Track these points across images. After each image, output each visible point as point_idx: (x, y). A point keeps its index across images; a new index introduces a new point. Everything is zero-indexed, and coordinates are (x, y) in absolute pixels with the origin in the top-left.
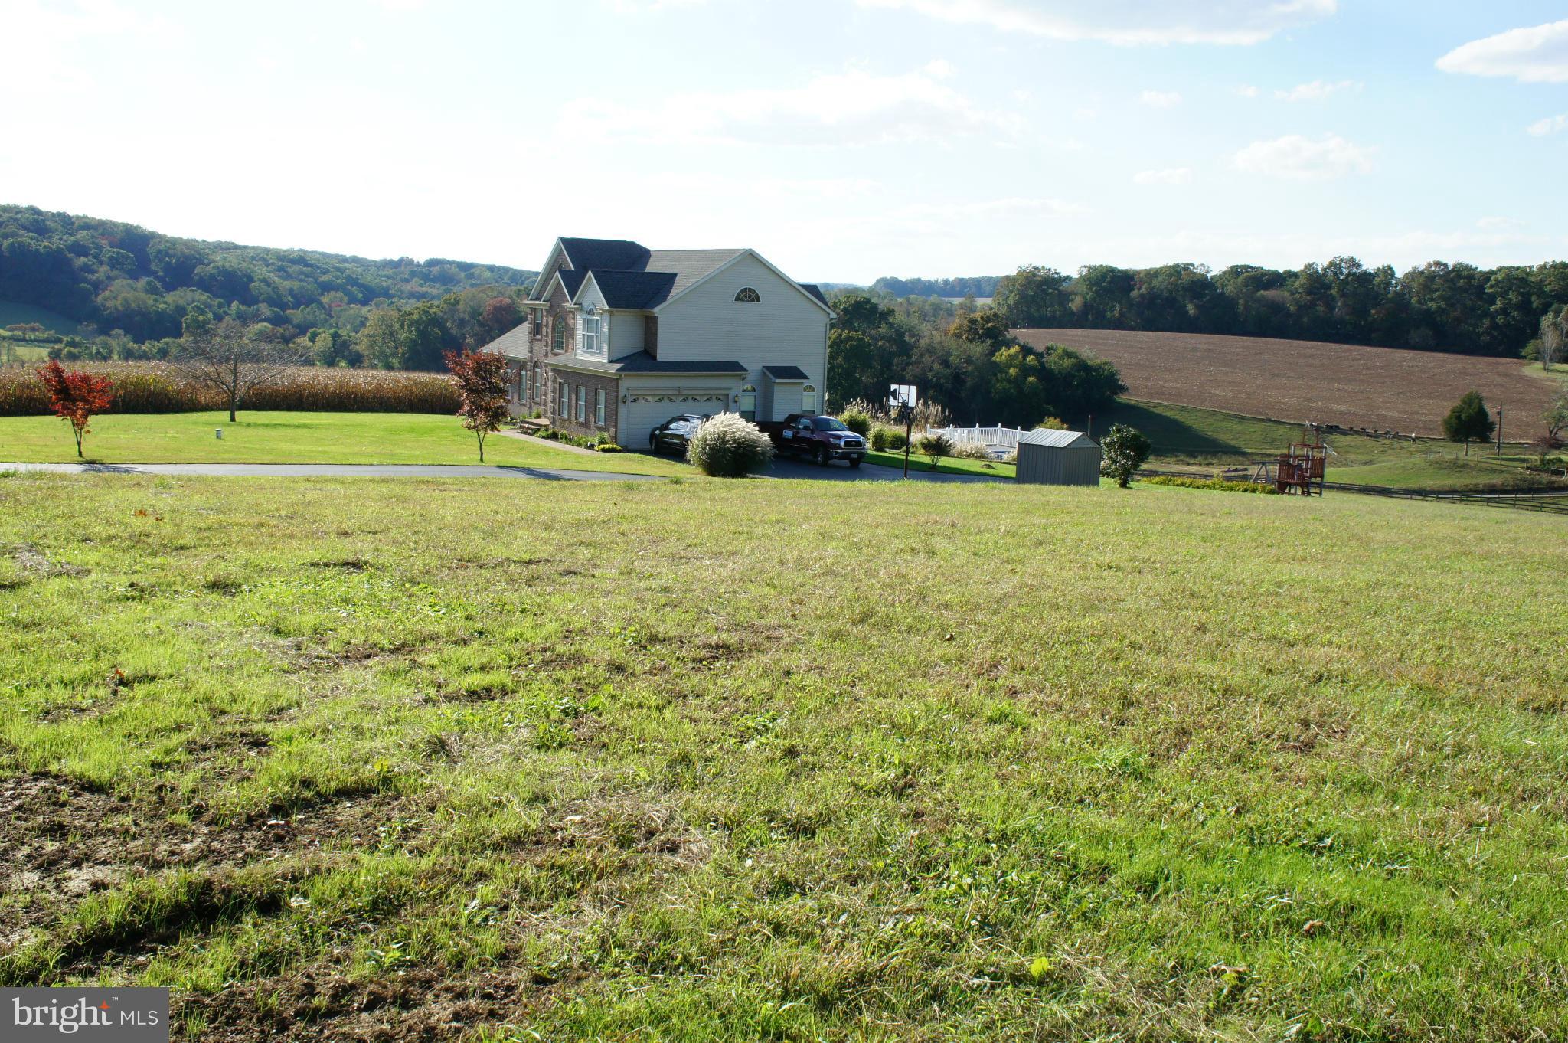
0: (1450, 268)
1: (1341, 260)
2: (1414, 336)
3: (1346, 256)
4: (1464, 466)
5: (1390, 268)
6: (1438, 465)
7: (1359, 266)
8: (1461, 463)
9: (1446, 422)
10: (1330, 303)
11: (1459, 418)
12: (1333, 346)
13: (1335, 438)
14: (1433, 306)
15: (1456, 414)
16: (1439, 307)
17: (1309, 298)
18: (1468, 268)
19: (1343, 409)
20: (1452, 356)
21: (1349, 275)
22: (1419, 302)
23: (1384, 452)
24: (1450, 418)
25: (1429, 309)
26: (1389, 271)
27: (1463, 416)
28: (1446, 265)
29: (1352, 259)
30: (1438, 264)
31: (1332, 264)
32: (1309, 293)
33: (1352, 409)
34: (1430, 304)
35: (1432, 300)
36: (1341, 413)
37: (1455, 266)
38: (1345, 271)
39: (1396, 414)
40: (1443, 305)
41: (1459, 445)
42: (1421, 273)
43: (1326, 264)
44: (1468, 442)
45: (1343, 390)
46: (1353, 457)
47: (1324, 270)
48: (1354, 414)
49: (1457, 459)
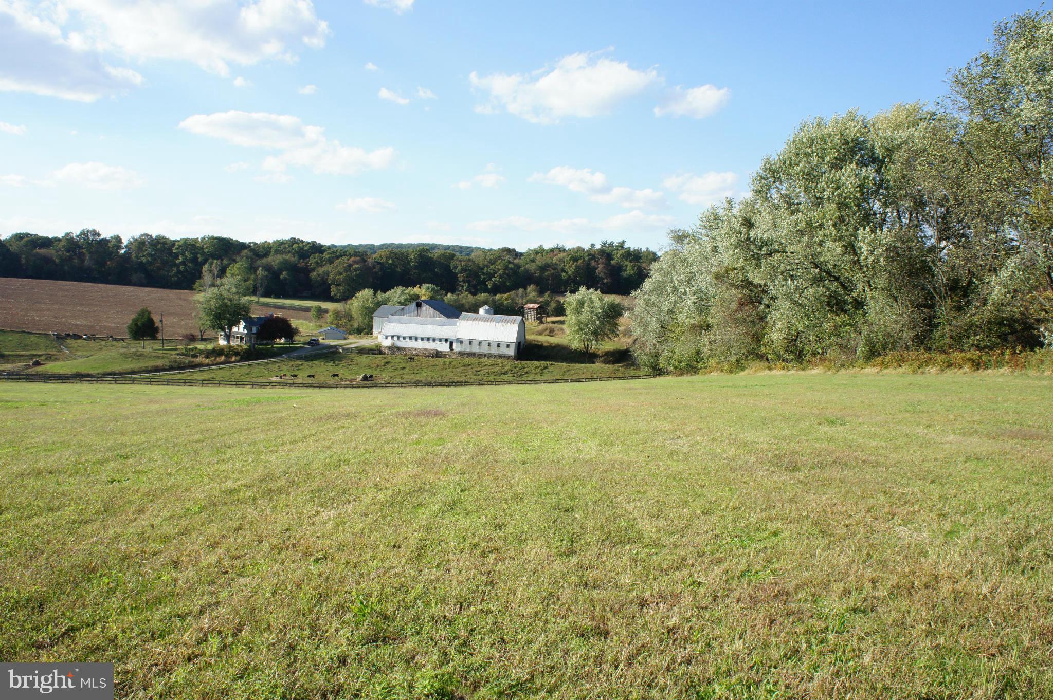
0: (154, 237)
1: (88, 231)
2: (134, 277)
3: (90, 228)
4: (141, 355)
5: (118, 237)
6: (125, 356)
7: (99, 235)
8: (139, 353)
9: (129, 328)
10: (81, 256)
11: (136, 325)
12: (84, 284)
13: (69, 341)
14: (144, 260)
15: (135, 321)
16: (148, 261)
17: (68, 254)
18: (164, 238)
19: (79, 322)
20: (156, 290)
21: (93, 240)
22: (137, 257)
23: (101, 349)
24: (131, 324)
25: (142, 262)
26: (118, 239)
27: (139, 324)
28: (151, 236)
29: (94, 230)
30: (146, 235)
31: (83, 233)
32: (68, 251)
33: (85, 323)
34: (142, 259)
35: (144, 256)
36: (77, 325)
37: (157, 236)
38: (91, 238)
39: (113, 325)
40: (149, 259)
41: (138, 342)
42: (136, 240)
43: (78, 233)
44: (144, 340)
45: (82, 311)
46: (80, 353)
47: (78, 236)
48: (85, 326)
49: (137, 351)
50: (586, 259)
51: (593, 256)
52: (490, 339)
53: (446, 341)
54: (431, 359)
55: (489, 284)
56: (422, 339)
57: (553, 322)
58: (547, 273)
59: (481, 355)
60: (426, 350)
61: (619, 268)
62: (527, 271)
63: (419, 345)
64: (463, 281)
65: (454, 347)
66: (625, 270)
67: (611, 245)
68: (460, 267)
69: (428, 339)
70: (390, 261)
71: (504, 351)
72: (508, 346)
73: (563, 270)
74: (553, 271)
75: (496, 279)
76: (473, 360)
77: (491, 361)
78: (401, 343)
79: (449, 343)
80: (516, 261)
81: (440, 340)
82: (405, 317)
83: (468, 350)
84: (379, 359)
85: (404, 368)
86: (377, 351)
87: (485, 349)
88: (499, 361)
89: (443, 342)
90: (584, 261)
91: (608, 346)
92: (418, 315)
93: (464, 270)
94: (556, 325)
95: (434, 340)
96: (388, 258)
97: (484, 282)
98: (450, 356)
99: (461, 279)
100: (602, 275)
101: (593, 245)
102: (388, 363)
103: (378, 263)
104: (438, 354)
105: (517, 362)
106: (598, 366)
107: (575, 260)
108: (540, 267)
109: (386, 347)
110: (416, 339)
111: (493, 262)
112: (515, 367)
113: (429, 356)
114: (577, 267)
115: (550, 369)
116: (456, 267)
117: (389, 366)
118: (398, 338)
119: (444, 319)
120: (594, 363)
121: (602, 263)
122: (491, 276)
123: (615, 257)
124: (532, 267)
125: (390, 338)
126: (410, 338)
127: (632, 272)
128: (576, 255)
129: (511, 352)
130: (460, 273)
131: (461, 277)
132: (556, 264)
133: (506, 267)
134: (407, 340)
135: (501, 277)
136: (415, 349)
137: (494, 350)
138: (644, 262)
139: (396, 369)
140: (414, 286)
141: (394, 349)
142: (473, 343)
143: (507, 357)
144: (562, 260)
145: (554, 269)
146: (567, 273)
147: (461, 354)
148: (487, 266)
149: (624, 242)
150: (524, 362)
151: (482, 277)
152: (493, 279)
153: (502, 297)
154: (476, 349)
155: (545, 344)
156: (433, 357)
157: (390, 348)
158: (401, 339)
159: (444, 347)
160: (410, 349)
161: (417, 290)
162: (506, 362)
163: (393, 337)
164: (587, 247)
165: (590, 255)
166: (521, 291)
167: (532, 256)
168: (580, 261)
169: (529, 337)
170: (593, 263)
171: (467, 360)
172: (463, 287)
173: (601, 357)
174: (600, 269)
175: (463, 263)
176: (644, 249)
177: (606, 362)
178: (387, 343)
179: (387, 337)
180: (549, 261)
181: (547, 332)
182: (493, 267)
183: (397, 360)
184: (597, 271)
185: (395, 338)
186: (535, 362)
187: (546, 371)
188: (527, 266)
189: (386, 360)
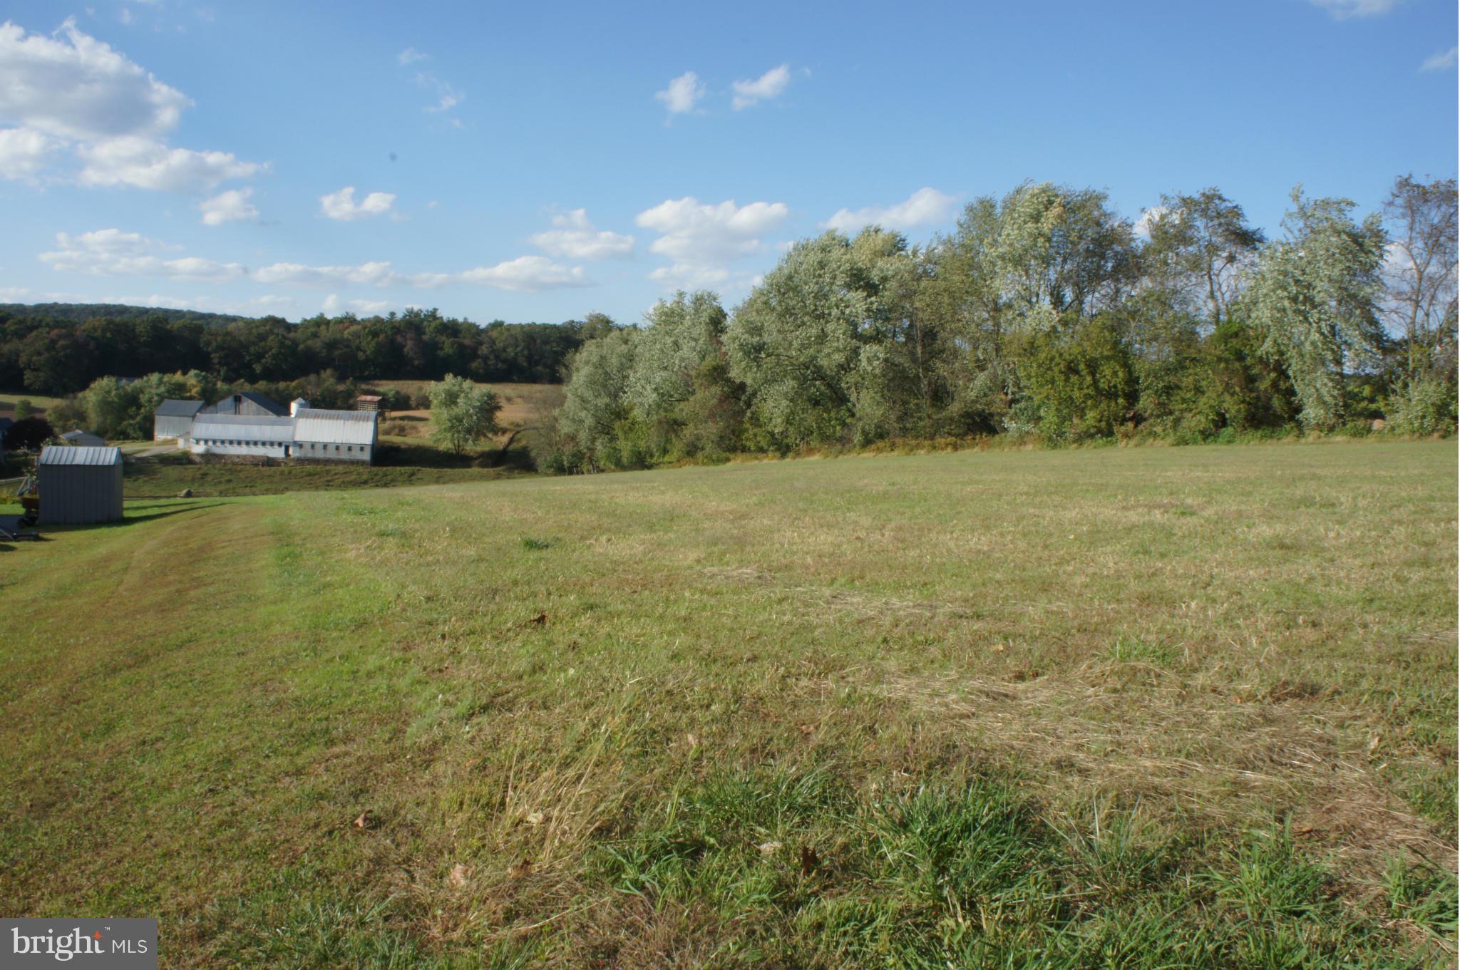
50: (389, 333)
51: (398, 329)
52: (339, 441)
53: (280, 444)
54: (260, 468)
55: (258, 368)
56: (248, 443)
57: (402, 418)
58: (337, 353)
59: (327, 462)
60: (253, 457)
61: (434, 346)
62: (309, 349)
63: (244, 450)
64: (219, 363)
65: (291, 451)
66: (442, 349)
67: (417, 314)
68: (214, 344)
69: (256, 443)
70: (109, 335)
71: (358, 455)
72: (362, 449)
73: (359, 349)
74: (345, 350)
75: (267, 360)
76: (319, 468)
77: (340, 468)
78: (219, 449)
79: (283, 448)
80: (292, 335)
81: (272, 444)
82: (219, 415)
83: (310, 455)
84: (190, 471)
85: (230, 481)
86: (184, 460)
87: (331, 454)
88: (352, 468)
89: (276, 447)
90: (387, 336)
91: (484, 445)
92: (237, 412)
93: (220, 348)
94: (406, 422)
95: (264, 444)
96: (104, 330)
97: (248, 366)
98: (285, 463)
99: (216, 361)
100: (411, 354)
101: (393, 314)
102: (205, 474)
103: (93, 338)
104: (270, 462)
105: (375, 469)
106: (475, 470)
107: (375, 334)
108: (327, 344)
109: (198, 455)
110: (239, 443)
111: (262, 337)
112: (376, 475)
113: (257, 465)
114: (378, 343)
115: (419, 476)
116: (208, 344)
117: (209, 478)
118: (215, 442)
119: (272, 417)
120: (469, 466)
121: (411, 339)
122: (259, 356)
123: (427, 330)
124: (317, 344)
125: (202, 443)
126: (231, 442)
127: (451, 351)
128: (376, 327)
129: (366, 456)
130: (215, 351)
131: (215, 357)
132: (348, 340)
133: (282, 344)
134: (227, 445)
135: (274, 357)
136: (238, 456)
137: (344, 455)
138: (464, 337)
139: (220, 482)
140: (174, 372)
141: (208, 457)
142: (317, 447)
143: (362, 463)
144: (357, 335)
145: (347, 346)
146: (364, 352)
147: (301, 461)
148: (254, 344)
149: (435, 310)
150: (385, 469)
151: (248, 358)
152: (264, 361)
153: (288, 386)
154: (320, 454)
155: (403, 446)
156: (263, 465)
157: (202, 456)
158: (219, 444)
159: (278, 453)
160: (232, 456)
161: (178, 377)
162: (361, 469)
163: (206, 441)
164: (385, 315)
165: (394, 327)
166: (313, 378)
167: (313, 329)
168: (382, 337)
169: (381, 438)
170: (399, 339)
171: (310, 468)
172: (219, 371)
173: (476, 459)
174: (409, 347)
175: (219, 339)
176: (461, 320)
177: (483, 465)
178: (199, 449)
179: (198, 441)
180: (338, 336)
181: (397, 431)
182: (263, 343)
183: (216, 472)
184: (405, 350)
185: (210, 443)
186: (398, 468)
187: (414, 478)
188: (310, 342)
189: (201, 472)
